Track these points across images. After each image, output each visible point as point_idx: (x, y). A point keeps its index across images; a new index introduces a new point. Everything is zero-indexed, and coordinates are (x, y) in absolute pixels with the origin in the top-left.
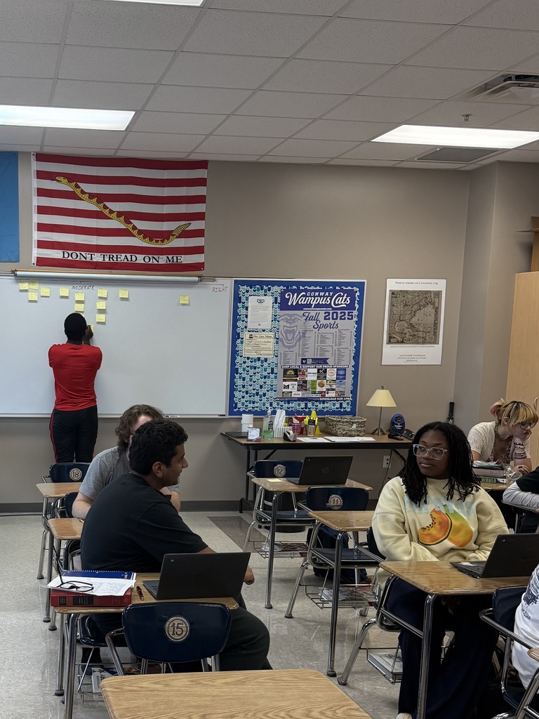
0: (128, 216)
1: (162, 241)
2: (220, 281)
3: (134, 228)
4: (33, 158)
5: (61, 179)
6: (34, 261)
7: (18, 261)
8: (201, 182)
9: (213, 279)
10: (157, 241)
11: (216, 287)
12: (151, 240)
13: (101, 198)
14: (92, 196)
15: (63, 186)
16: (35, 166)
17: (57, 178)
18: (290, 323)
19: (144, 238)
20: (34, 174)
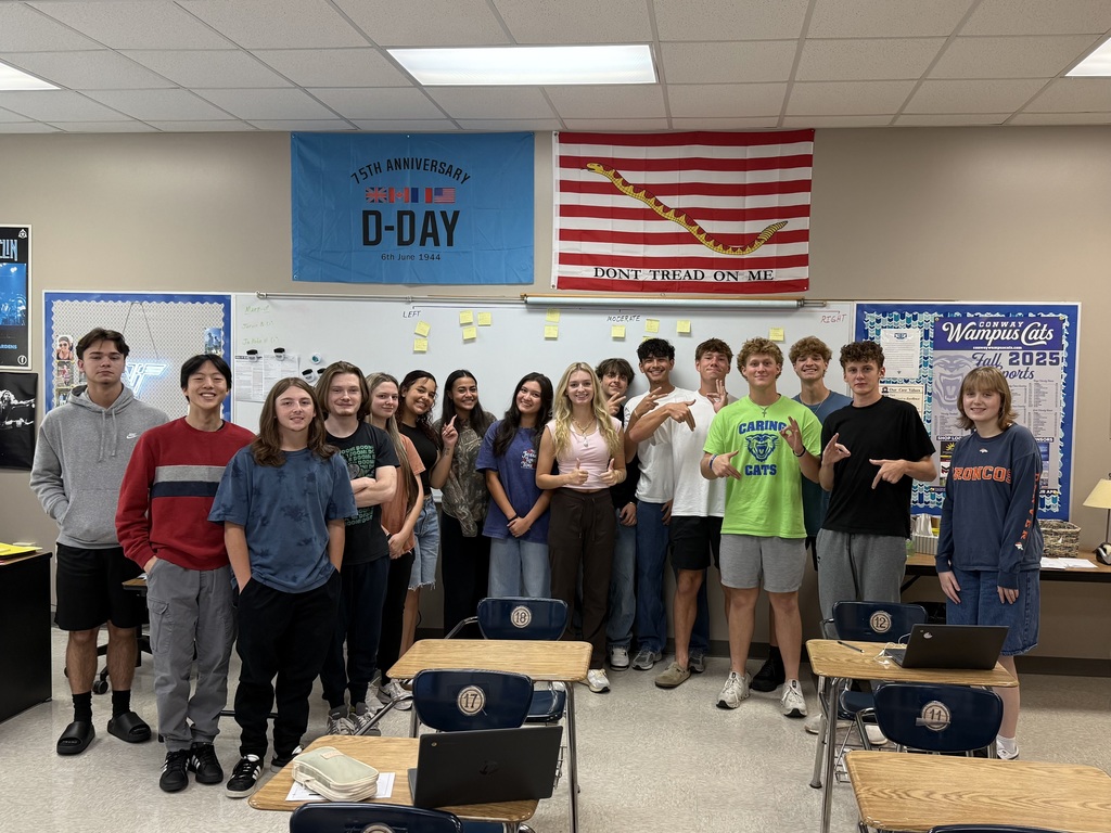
0: (691, 215)
1: (743, 249)
2: (834, 306)
3: (701, 231)
4: (555, 139)
5: (595, 166)
6: (554, 282)
7: (531, 283)
8: (805, 161)
9: (823, 303)
10: (734, 250)
11: (827, 315)
12: (726, 248)
13: (651, 191)
14: (638, 188)
15: (597, 176)
16: (559, 149)
17: (589, 165)
18: (951, 370)
19: (716, 245)
20: (555, 161)
